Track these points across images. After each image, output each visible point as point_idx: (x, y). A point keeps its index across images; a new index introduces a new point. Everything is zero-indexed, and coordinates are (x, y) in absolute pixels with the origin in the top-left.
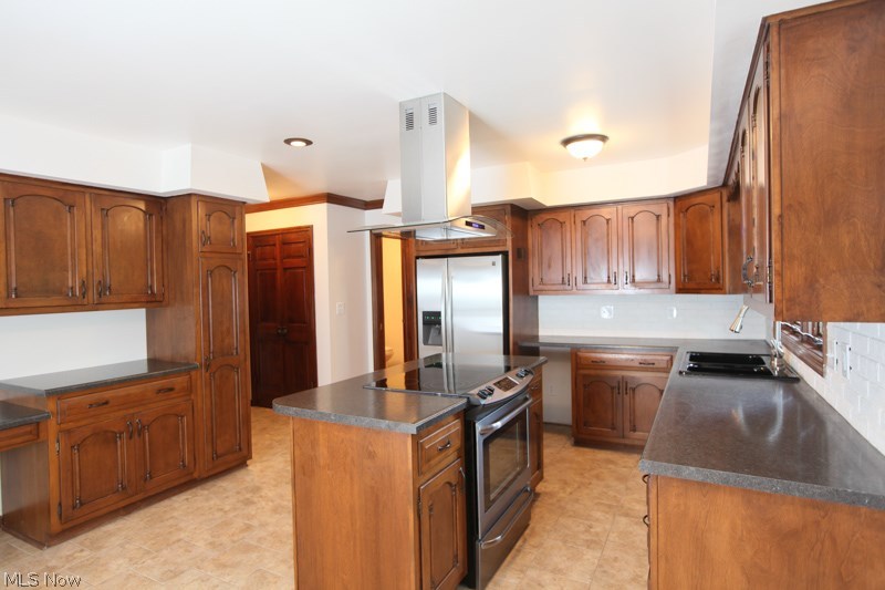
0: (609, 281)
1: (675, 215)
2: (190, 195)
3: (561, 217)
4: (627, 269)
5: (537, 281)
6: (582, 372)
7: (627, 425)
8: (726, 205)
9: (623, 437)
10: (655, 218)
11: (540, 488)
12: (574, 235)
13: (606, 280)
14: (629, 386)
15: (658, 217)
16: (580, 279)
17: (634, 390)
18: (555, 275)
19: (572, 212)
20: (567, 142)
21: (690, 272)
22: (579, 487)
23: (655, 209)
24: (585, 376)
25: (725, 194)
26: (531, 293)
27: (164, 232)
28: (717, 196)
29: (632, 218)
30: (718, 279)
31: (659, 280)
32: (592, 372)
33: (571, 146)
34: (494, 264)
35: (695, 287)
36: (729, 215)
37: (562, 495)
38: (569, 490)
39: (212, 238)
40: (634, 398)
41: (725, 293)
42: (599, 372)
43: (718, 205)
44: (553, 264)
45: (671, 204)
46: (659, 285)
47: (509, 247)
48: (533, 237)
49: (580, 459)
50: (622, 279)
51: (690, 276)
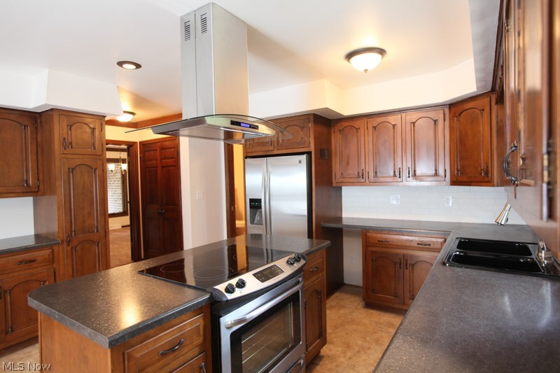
0: (395, 175)
1: (450, 119)
2: (52, 110)
3: (357, 124)
4: (409, 165)
5: (339, 174)
6: (370, 249)
7: (407, 294)
8: (495, 108)
9: (404, 304)
10: (433, 123)
11: (325, 351)
12: (366, 138)
13: (392, 174)
14: (409, 262)
15: (435, 121)
16: (372, 174)
17: (413, 265)
18: (352, 171)
19: (366, 120)
20: (350, 56)
21: (463, 167)
22: (359, 352)
23: (433, 115)
24: (373, 252)
25: (494, 97)
26: (334, 185)
27: (39, 139)
28: (486, 100)
29: (414, 123)
30: (487, 173)
31: (436, 174)
32: (378, 249)
33: (354, 59)
34: (300, 162)
35: (467, 180)
36: (497, 117)
37: (342, 359)
38: (349, 354)
39: (73, 143)
40: (413, 272)
41: (494, 186)
42: (384, 250)
43: (487, 109)
44: (350, 162)
45: (447, 110)
46: (436, 178)
47: (312, 148)
48: (336, 140)
49: (366, 321)
50: (405, 174)
51: (462, 171)
